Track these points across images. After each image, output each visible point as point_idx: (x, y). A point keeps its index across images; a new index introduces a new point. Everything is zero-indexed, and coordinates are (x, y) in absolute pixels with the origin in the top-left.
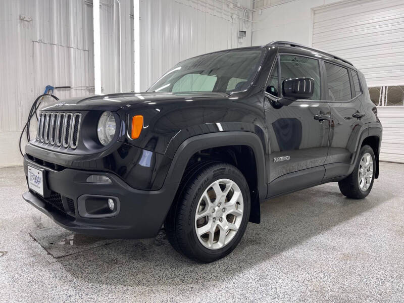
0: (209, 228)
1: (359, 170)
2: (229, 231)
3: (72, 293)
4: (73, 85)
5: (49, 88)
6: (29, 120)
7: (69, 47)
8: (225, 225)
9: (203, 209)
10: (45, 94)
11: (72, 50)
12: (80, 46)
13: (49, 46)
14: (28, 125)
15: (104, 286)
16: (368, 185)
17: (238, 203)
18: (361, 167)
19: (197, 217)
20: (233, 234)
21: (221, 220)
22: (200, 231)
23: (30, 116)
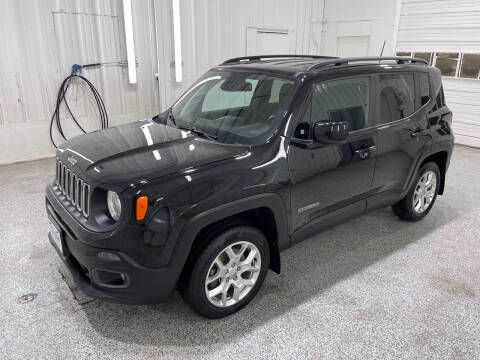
0: (221, 289)
1: (416, 192)
2: (244, 288)
3: (92, 351)
4: (103, 61)
5: (76, 68)
6: (58, 107)
7: (94, 15)
8: (239, 283)
9: (215, 273)
10: (72, 76)
11: (98, 18)
12: (108, 13)
13: (71, 15)
14: (57, 112)
15: (120, 343)
16: (427, 205)
17: (255, 259)
18: (419, 187)
19: (208, 282)
20: (248, 290)
21: (235, 278)
22: (211, 294)
23: (59, 102)
